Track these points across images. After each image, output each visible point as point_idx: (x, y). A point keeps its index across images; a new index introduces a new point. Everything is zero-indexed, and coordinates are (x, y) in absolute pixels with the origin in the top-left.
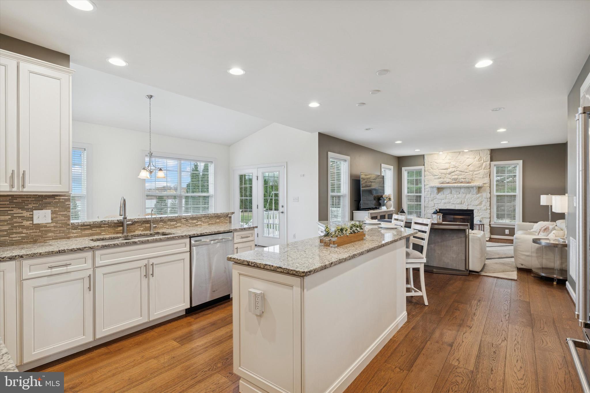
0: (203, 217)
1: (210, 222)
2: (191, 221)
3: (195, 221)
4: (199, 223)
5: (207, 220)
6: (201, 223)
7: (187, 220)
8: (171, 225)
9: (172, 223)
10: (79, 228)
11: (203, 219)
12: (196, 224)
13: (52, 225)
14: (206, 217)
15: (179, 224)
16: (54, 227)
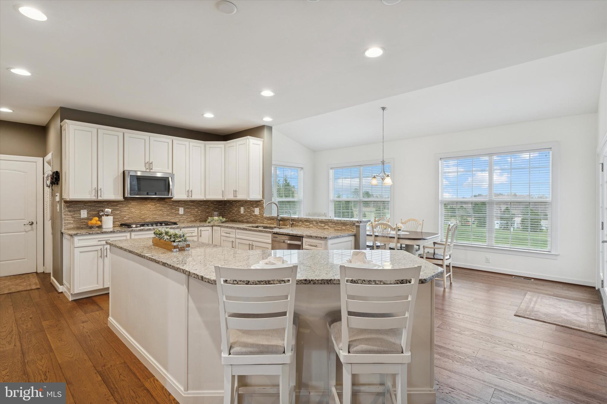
0: (330, 222)
1: (336, 228)
2: (320, 224)
3: (323, 225)
4: (327, 227)
5: (333, 225)
6: (328, 227)
7: (317, 223)
8: (306, 225)
9: (307, 224)
10: (267, 219)
11: (330, 224)
12: (324, 227)
13: (259, 216)
14: (332, 222)
15: (311, 225)
16: (260, 217)
